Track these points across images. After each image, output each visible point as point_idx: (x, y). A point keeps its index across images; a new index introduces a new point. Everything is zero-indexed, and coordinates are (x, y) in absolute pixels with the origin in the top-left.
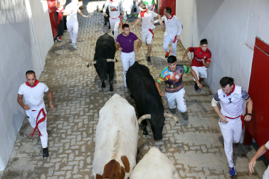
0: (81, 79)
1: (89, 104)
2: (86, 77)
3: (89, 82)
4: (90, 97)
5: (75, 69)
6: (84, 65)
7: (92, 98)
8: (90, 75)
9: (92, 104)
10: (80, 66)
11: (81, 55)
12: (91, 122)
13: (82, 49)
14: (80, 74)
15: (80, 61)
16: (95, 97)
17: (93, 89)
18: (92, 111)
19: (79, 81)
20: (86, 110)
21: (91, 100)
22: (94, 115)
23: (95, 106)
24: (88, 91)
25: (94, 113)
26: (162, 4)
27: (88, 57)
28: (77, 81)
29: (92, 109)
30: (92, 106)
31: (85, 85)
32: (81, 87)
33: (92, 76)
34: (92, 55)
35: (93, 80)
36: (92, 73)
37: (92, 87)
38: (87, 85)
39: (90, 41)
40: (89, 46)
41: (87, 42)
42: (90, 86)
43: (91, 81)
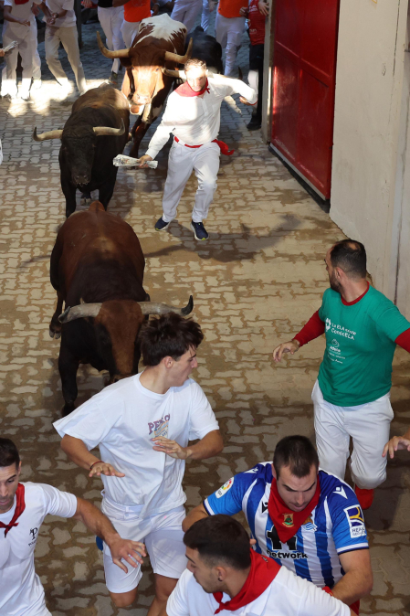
26: (282, 98)
35: (0, 387)
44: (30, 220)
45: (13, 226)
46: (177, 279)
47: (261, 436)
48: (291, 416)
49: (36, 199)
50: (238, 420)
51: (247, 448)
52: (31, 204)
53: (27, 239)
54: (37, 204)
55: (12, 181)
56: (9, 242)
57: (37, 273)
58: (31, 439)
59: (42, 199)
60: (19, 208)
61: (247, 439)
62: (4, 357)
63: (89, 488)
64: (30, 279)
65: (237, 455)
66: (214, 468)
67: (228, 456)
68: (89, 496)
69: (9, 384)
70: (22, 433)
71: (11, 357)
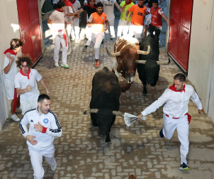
1: (66, 165)
2: (64, 129)
3: (68, 137)
4: (67, 156)
6: (62, 113)
7: (71, 158)
8: (69, 126)
9: (70, 165)
11: (59, 99)
13: (61, 91)
15: (58, 106)
16: (74, 157)
17: (72, 145)
18: (69, 175)
20: (62, 173)
21: (69, 160)
23: (73, 169)
24: (66, 148)
25: (73, 177)
27: (68, 103)
29: (71, 172)
30: (69, 168)
31: (62, 139)
32: (56, 143)
33: (72, 128)
34: (73, 100)
35: (73, 134)
36: (72, 124)
37: (72, 142)
38: (65, 140)
39: (72, 81)
40: (71, 88)
41: (68, 83)
42: (69, 141)
43: (70, 135)
44: (85, 76)
45: (79, 79)
46: (135, 98)
47: (162, 152)
48: (172, 146)
49: (87, 69)
50: (154, 146)
51: (157, 156)
52: (85, 71)
53: (84, 83)
54: (88, 71)
55: (79, 63)
56: (78, 84)
57: (87, 95)
58: (84, 152)
59: (90, 69)
60: (82, 72)
61: (157, 153)
62: (75, 124)
63: (103, 169)
64: (85, 97)
65: (154, 159)
66: (146, 162)
67: (150, 159)
68: (103, 171)
69: (77, 133)
70: (81, 149)
71: (78, 124)
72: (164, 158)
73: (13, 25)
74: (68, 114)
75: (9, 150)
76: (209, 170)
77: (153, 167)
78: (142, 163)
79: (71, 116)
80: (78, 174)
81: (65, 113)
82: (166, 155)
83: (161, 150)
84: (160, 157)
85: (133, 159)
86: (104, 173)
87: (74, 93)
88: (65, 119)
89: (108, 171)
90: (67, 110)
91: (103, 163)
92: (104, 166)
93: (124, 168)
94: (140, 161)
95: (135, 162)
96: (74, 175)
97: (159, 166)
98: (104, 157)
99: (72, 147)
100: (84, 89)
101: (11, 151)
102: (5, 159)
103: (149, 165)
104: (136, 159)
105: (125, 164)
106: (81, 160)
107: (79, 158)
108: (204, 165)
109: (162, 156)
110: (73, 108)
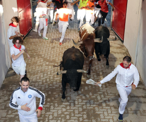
0: (42, 76)
1: (47, 97)
2: (45, 75)
3: (48, 80)
5: (37, 67)
6: (44, 64)
7: (50, 93)
8: (49, 73)
9: (49, 98)
10: (42, 65)
11: (43, 56)
12: (47, 113)
13: (44, 51)
14: (41, 72)
15: (42, 61)
16: (52, 92)
17: (51, 85)
18: (49, 104)
19: (40, 78)
22: (50, 107)
23: (51, 100)
24: (47, 87)
25: (51, 105)
26: (115, 18)
27: (48, 58)
28: (38, 78)
29: (49, 102)
30: (49, 100)
31: (44, 81)
32: (41, 83)
33: (51, 74)
34: (52, 57)
35: (52, 78)
36: (51, 72)
37: (50, 83)
38: (46, 82)
39: (51, 45)
40: (50, 49)
41: (48, 46)
42: (49, 82)
43: (50, 78)
47: (107, 90)
48: (113, 86)
50: (102, 86)
55: (56, 33)
56: (55, 46)
57: (60, 54)
58: (58, 89)
61: (104, 91)
62: (53, 72)
63: (70, 100)
64: (59, 55)
65: (101, 94)
66: (97, 96)
67: (100, 94)
68: (70, 101)
69: (54, 77)
70: (56, 88)
71: (54, 71)
72: (108, 94)
73: (13, 8)
74: (48, 65)
75: (11, 88)
76: (136, 101)
77: (101, 100)
78: (94, 97)
79: (50, 67)
80: (54, 103)
81: (46, 65)
82: (109, 92)
83: (106, 89)
84: (106, 93)
85: (89, 95)
86: (71, 103)
87: (52, 52)
88: (46, 69)
89: (73, 101)
90: (47, 63)
91: (70, 96)
92: (71, 98)
93: (83, 100)
94: (93, 95)
95: (90, 96)
96: (52, 104)
97: (105, 99)
98: (71, 93)
99: (51, 86)
100: (58, 50)
101: (12, 88)
102: (8, 93)
103: (99, 98)
104: (91, 94)
105: (84, 97)
106: (56, 94)
107: (55, 93)
108: (133, 98)
109: (107, 92)
110: (51, 62)
